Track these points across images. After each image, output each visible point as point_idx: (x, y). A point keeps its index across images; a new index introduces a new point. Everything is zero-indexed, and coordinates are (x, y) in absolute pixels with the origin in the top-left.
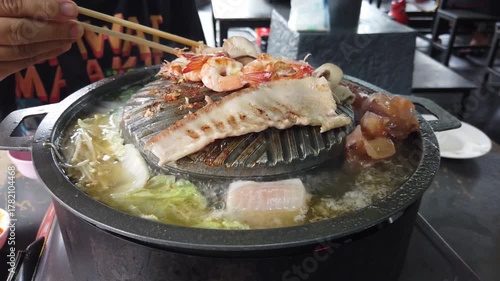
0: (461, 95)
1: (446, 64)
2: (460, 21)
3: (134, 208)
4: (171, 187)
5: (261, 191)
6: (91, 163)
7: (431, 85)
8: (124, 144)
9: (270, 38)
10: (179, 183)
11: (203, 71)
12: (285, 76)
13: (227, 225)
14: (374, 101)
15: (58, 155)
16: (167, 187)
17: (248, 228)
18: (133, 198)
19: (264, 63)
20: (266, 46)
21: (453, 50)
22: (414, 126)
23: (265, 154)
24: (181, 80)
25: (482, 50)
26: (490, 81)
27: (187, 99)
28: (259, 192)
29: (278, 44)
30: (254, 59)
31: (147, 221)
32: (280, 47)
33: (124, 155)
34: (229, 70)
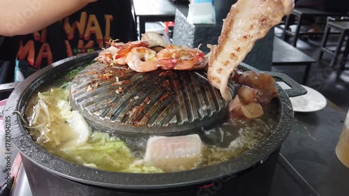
0: (305, 66)
1: (295, 46)
2: (303, 16)
3: (79, 158)
4: (106, 141)
5: (170, 143)
6: (47, 125)
7: (285, 60)
8: (71, 110)
9: (175, 28)
10: (111, 139)
11: (128, 57)
12: (186, 60)
13: (147, 170)
14: (247, 76)
15: (23, 119)
16: (103, 141)
17: (161, 171)
18: (78, 150)
19: (171, 51)
20: (172, 33)
21: (299, 36)
22: (274, 93)
23: (175, 117)
24: (112, 64)
25: (319, 36)
26: (324, 57)
27: (117, 78)
28: (169, 144)
29: (180, 33)
30: (164, 48)
31: (88, 169)
32: (182, 35)
33: (71, 118)
34: (147, 56)
